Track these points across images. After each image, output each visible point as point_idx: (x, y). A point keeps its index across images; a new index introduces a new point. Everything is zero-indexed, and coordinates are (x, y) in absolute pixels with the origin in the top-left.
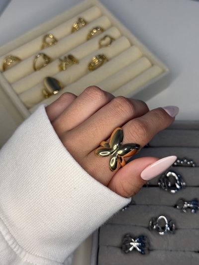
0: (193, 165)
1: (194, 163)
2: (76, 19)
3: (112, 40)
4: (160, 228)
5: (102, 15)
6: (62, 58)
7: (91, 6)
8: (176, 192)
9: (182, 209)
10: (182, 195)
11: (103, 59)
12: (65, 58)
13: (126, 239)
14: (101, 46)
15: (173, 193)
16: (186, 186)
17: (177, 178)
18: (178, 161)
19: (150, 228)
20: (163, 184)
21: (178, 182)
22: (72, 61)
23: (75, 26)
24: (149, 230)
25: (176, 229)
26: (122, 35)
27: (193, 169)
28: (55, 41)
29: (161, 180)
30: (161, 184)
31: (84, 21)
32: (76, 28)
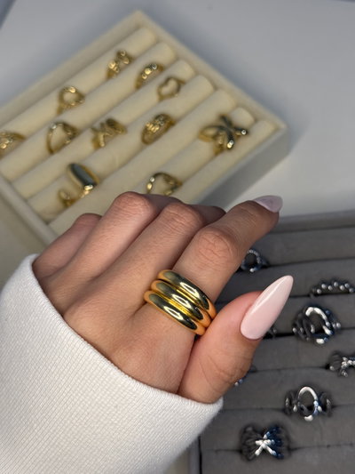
0: (350, 290)
1: (351, 286)
2: (112, 55)
3: (180, 83)
4: (305, 408)
5: (158, 42)
6: (97, 125)
7: (137, 28)
8: (325, 342)
9: (339, 370)
10: (337, 345)
11: (167, 122)
12: (102, 125)
13: (247, 435)
14: (162, 98)
15: (320, 345)
16: (342, 329)
17: (324, 317)
18: (323, 286)
19: (287, 411)
20: (301, 329)
21: (327, 324)
22: (115, 129)
23: (113, 66)
24: (286, 414)
25: (333, 407)
26: (197, 73)
27: (351, 298)
28: (80, 97)
29: (297, 323)
30: (298, 330)
31: (127, 55)
32: (114, 70)
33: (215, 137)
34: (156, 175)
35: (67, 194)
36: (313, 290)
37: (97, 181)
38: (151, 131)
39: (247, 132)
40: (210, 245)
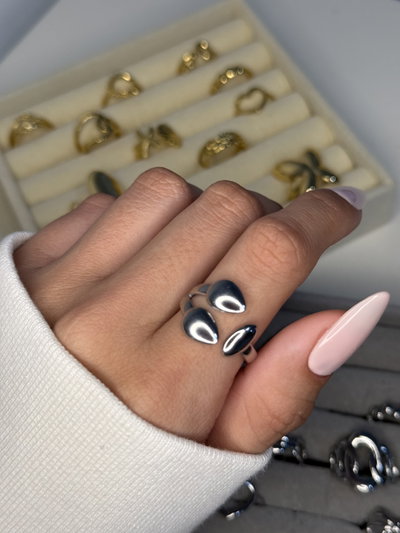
5: (255, 39)
6: (145, 131)
7: (232, 17)
8: (370, 489)
11: (237, 144)
12: (151, 131)
14: (239, 112)
16: (399, 477)
17: (377, 454)
18: (388, 410)
20: (340, 464)
21: (379, 466)
23: (188, 59)
26: (294, 89)
28: (136, 87)
29: (337, 452)
30: (337, 463)
31: (209, 49)
32: (188, 65)
33: (292, 177)
36: (373, 413)
38: (212, 151)
39: (337, 180)
40: (269, 244)
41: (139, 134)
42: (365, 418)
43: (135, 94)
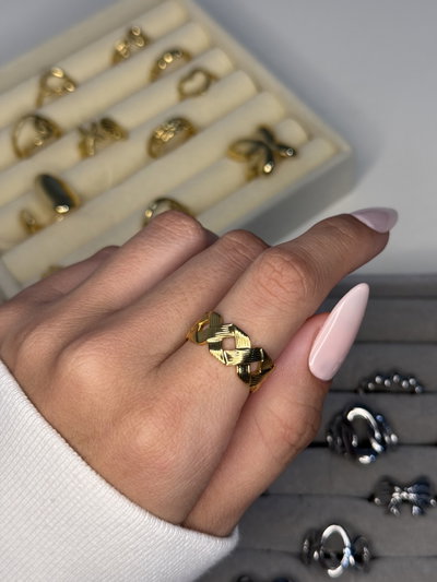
0: (417, 389)
1: (419, 384)
2: (121, 33)
3: (211, 79)
5: (188, 20)
6: (87, 127)
8: (372, 462)
9: (387, 504)
10: (388, 468)
11: (185, 128)
12: (94, 125)
14: (183, 96)
15: (362, 465)
16: (399, 444)
17: (373, 422)
18: (378, 379)
19: (305, 559)
20: (339, 440)
21: (377, 435)
22: (112, 132)
23: (121, 48)
24: (302, 562)
25: (373, 558)
26: (237, 67)
27: (417, 400)
28: (68, 80)
29: (334, 429)
31: (141, 35)
32: (123, 53)
33: (249, 155)
34: (160, 201)
35: (32, 217)
36: (363, 384)
37: (77, 200)
38: (160, 139)
39: (295, 153)
40: (276, 274)
41: (81, 130)
42: (356, 391)
43: (71, 90)
